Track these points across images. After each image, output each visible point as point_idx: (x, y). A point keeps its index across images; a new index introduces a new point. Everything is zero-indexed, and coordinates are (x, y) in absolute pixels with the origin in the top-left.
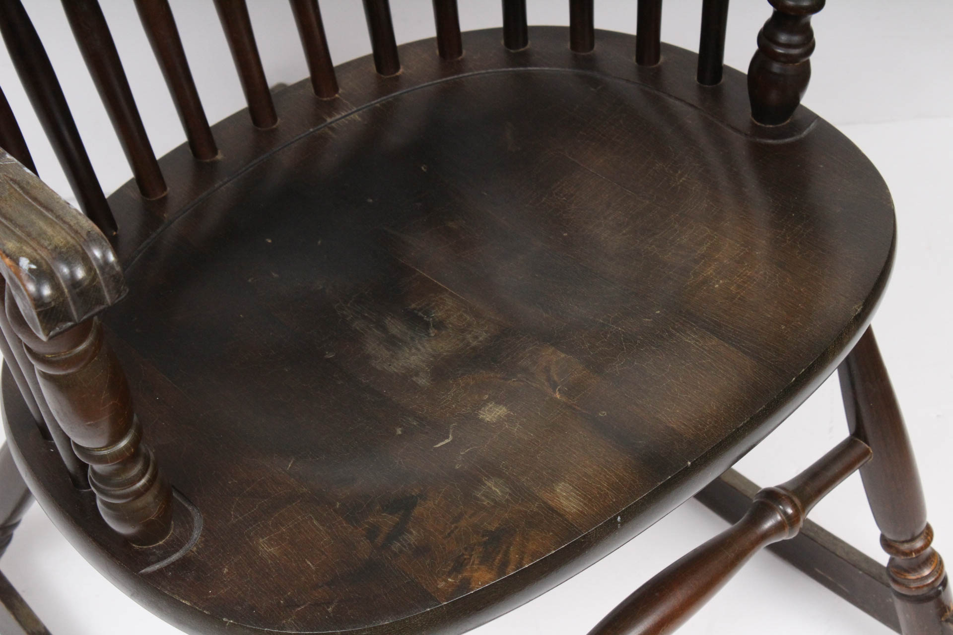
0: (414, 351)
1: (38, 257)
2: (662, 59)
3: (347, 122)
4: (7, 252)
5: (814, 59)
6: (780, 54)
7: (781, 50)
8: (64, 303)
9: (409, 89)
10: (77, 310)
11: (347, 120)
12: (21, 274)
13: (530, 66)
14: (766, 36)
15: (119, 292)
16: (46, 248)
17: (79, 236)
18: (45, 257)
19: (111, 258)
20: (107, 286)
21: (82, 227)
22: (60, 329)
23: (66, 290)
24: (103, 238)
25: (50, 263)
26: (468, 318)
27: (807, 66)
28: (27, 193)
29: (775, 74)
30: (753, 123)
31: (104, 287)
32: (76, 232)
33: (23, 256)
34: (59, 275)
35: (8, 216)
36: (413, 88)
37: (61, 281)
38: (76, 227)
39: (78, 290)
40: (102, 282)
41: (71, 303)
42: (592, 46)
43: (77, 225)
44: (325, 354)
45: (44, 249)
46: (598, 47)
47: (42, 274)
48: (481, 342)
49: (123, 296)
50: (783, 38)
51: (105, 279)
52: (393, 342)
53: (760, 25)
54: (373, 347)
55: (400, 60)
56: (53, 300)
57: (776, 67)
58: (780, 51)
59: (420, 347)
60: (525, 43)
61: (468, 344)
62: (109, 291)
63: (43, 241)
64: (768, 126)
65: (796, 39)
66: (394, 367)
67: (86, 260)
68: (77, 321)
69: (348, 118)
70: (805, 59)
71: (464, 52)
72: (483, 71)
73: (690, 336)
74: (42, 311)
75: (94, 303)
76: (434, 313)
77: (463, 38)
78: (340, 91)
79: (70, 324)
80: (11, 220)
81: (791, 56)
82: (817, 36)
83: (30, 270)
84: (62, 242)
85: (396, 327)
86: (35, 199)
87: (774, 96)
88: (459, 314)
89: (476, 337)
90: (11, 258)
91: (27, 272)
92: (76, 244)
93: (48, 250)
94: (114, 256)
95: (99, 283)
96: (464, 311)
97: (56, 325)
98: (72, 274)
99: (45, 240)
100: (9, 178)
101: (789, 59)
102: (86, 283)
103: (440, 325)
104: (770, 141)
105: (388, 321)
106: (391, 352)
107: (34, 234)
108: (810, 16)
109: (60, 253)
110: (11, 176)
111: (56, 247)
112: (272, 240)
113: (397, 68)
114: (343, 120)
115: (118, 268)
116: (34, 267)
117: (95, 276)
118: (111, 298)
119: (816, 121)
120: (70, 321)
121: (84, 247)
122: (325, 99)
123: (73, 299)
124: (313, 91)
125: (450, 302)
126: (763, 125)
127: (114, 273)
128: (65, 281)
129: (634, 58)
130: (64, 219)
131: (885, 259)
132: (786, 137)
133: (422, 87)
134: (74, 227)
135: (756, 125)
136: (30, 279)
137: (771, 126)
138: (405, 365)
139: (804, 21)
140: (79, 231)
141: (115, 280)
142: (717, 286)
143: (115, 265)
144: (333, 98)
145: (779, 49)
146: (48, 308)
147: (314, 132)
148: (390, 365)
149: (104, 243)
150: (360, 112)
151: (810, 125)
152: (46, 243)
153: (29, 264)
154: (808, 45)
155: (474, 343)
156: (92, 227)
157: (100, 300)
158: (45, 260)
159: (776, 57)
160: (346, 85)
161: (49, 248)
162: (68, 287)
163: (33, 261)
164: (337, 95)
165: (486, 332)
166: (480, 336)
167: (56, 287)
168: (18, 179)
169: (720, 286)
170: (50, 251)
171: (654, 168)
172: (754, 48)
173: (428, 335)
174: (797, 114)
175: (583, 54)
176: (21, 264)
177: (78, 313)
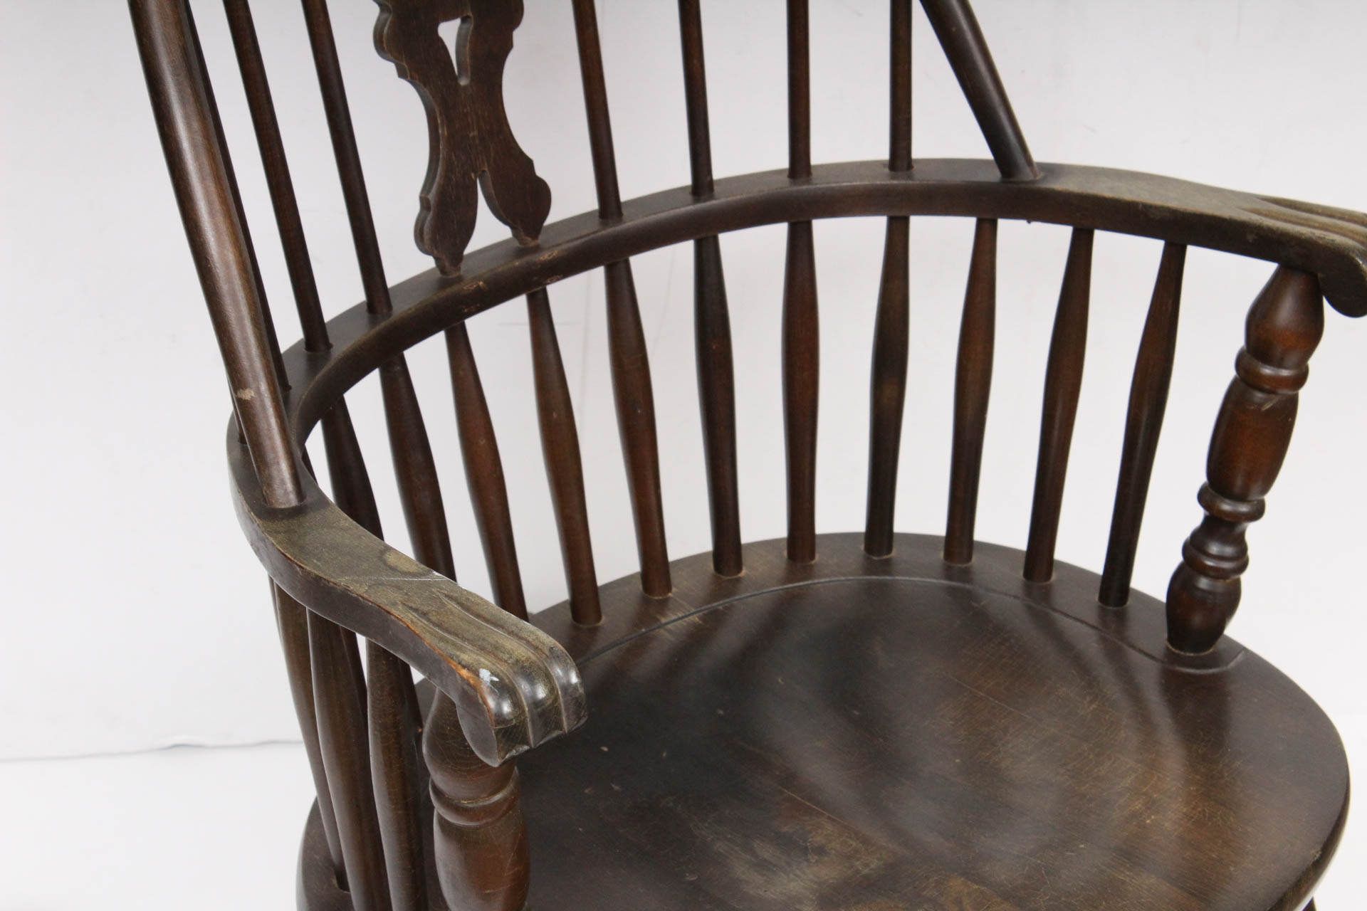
0: (792, 876)
1: (498, 671)
2: (1054, 577)
3: (685, 624)
4: (463, 663)
5: (1245, 578)
6: (1211, 568)
7: (1211, 561)
8: (523, 724)
9: (756, 592)
10: (534, 733)
11: (685, 621)
12: (482, 686)
13: (897, 575)
14: (1194, 547)
15: (579, 718)
16: (506, 661)
17: (540, 652)
18: (505, 671)
19: (574, 679)
20: (567, 710)
21: (543, 643)
22: (517, 752)
23: (527, 709)
24: (567, 656)
25: (510, 677)
26: (854, 844)
27: (1238, 583)
28: (468, 609)
29: (1203, 591)
30: (1168, 648)
31: (563, 711)
32: (536, 648)
33: (483, 668)
34: (520, 692)
35: (453, 630)
36: (760, 592)
37: (523, 698)
38: (536, 643)
39: (539, 709)
40: (562, 705)
41: (529, 725)
42: (969, 558)
43: (536, 641)
44: (685, 876)
45: (503, 663)
46: (976, 559)
47: (504, 689)
48: (872, 869)
49: (583, 721)
50: (1214, 549)
51: (565, 702)
52: (763, 866)
53: (1186, 534)
54: (741, 869)
55: (743, 561)
56: (515, 717)
57: (1204, 583)
58: (1210, 563)
59: (798, 872)
60: (889, 550)
61: (857, 871)
62: (568, 717)
63: (501, 655)
64: (1188, 654)
65: (1229, 550)
66: (772, 893)
67: (548, 678)
68: (533, 746)
69: (686, 619)
70: (1236, 577)
71: (817, 556)
72: (843, 578)
73: (1123, 872)
74: (500, 730)
75: (553, 726)
76: (812, 837)
77: (817, 541)
78: (674, 590)
79: (526, 748)
80: (456, 635)
81: (1223, 570)
82: (1251, 553)
83: (492, 682)
84: (523, 656)
85: (766, 851)
86: (478, 616)
87: (1197, 619)
88: (841, 839)
89: (867, 865)
90: (468, 669)
91: (489, 684)
92: (537, 661)
93: (509, 663)
94: (578, 677)
95: (560, 704)
96: (847, 837)
97: (513, 747)
98: (534, 693)
99: (504, 653)
100: (444, 594)
101: (1217, 574)
102: (549, 702)
103: (821, 851)
104: (1192, 671)
105: (757, 844)
106: (765, 878)
107: (489, 648)
108: (1245, 524)
109: (523, 667)
110: (446, 592)
111: (517, 661)
112: (608, 748)
113: (739, 569)
114: (680, 621)
115: (581, 690)
116: (496, 679)
117: (556, 699)
118: (568, 724)
119: (1243, 652)
120: (561, 730)
121: (546, 664)
122: (656, 598)
123: (533, 721)
124: (641, 587)
125: (829, 828)
126: (1182, 653)
127: (577, 695)
128: (526, 698)
129: (1021, 573)
130: (520, 635)
131: (1341, 802)
132: (1211, 667)
133: (772, 591)
134: (533, 643)
135: (1174, 653)
136: (492, 692)
137: (1192, 655)
138: (784, 891)
139: (1239, 529)
140: (540, 647)
141: (577, 705)
142: (1148, 821)
143: (579, 686)
144: (665, 597)
145: (1208, 560)
146: (509, 725)
147: (646, 632)
148: (765, 891)
149: (568, 661)
150: (701, 614)
151: (1236, 656)
152: (506, 657)
153: (490, 676)
154: (1241, 560)
155: (866, 871)
156: (555, 644)
157: (558, 726)
158: (506, 674)
159: (1205, 571)
160: (681, 584)
161: (509, 662)
162: (528, 705)
163: (493, 674)
164: (670, 594)
165: (878, 859)
166: (871, 864)
167: (516, 704)
168: (455, 595)
169: (1152, 820)
170: (511, 665)
171: (1056, 693)
172: (1179, 559)
173: (808, 861)
174: (1220, 644)
175: (960, 565)
176: (481, 675)
177: (534, 737)
